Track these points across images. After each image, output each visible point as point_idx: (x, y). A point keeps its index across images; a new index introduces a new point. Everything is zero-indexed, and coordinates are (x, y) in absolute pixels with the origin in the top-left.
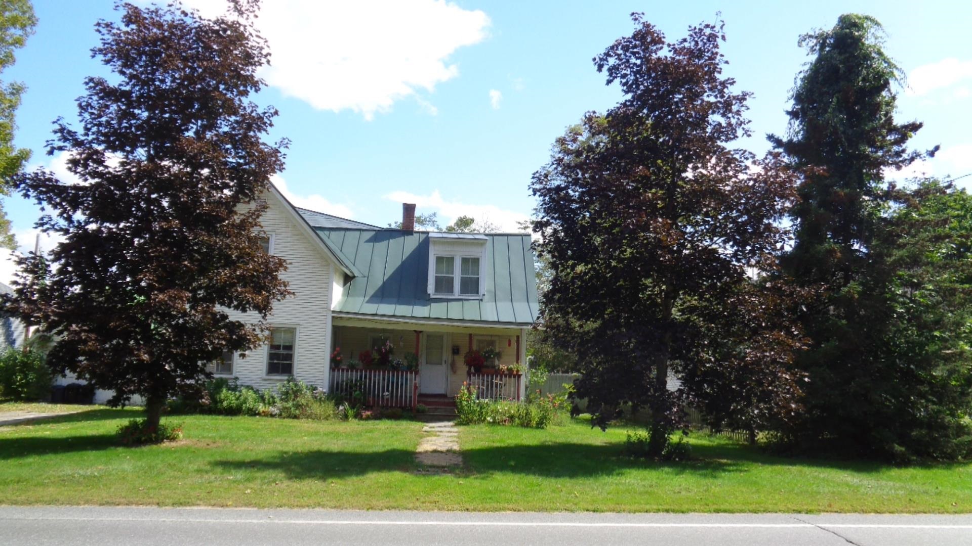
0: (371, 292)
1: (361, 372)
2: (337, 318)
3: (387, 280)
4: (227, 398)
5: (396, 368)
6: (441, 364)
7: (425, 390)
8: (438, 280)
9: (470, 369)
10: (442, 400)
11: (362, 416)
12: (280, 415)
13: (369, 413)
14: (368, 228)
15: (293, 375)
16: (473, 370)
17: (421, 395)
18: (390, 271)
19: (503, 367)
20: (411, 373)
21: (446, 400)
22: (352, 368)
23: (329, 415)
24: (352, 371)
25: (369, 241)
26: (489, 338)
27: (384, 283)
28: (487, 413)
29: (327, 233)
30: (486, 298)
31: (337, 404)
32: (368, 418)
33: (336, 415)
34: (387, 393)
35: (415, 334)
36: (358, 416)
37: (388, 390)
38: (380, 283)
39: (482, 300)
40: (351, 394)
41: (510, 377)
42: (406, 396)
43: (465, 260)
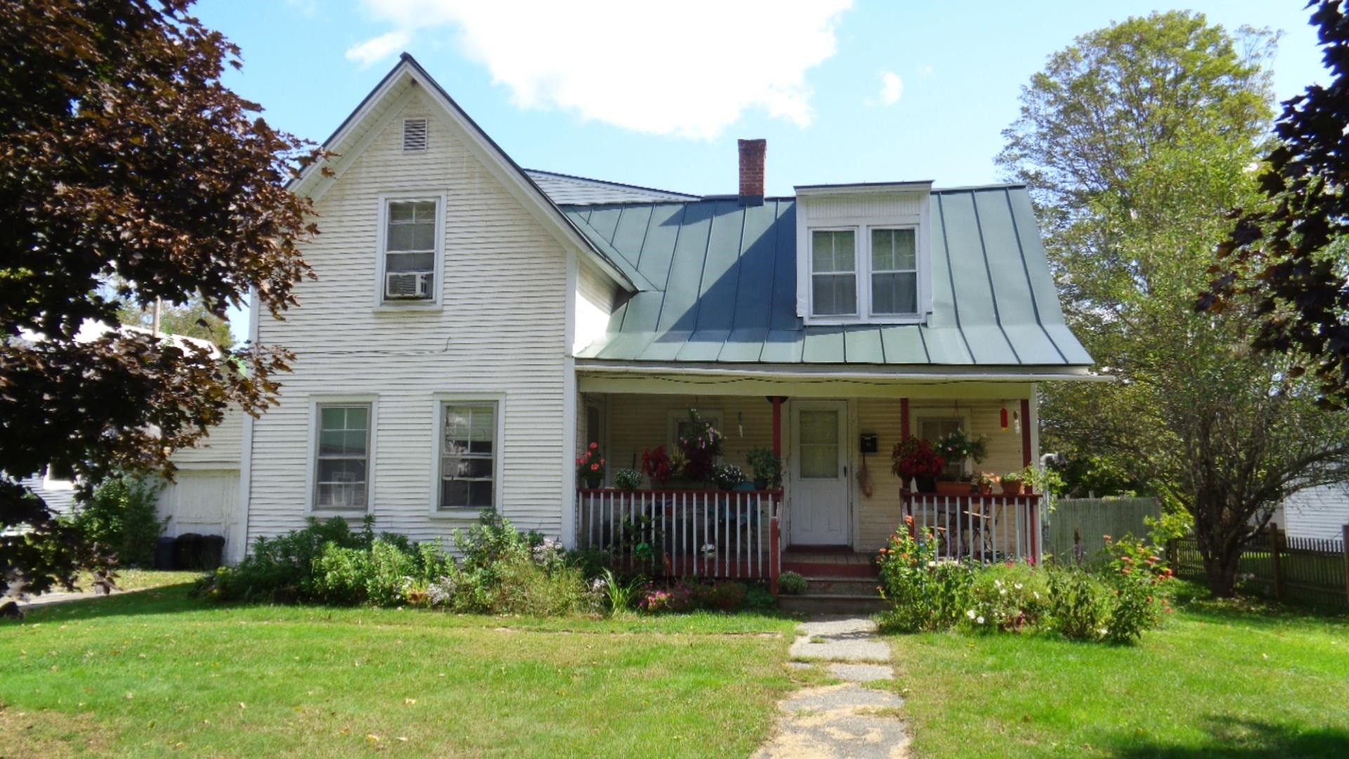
0: (671, 319)
1: (648, 497)
2: (589, 373)
3: (706, 295)
4: (334, 565)
5: (728, 487)
6: (836, 476)
7: (801, 539)
8: (819, 285)
9: (907, 484)
10: (841, 561)
11: (647, 603)
12: (450, 605)
13: (661, 596)
14: (666, 197)
15: (494, 510)
16: (914, 488)
17: (793, 549)
18: (712, 278)
19: (993, 478)
20: (764, 498)
21: (853, 561)
22: (627, 488)
23: (566, 605)
24: (627, 497)
25: (667, 223)
26: (948, 413)
27: (700, 302)
28: (965, 598)
29: (585, 214)
30: (934, 321)
31: (591, 573)
32: (660, 610)
33: (584, 603)
34: (710, 547)
35: (771, 405)
36: (636, 604)
37: (712, 540)
38: (690, 302)
39: (925, 325)
40: (627, 550)
41: (1010, 502)
42: (755, 552)
43: (881, 237)
